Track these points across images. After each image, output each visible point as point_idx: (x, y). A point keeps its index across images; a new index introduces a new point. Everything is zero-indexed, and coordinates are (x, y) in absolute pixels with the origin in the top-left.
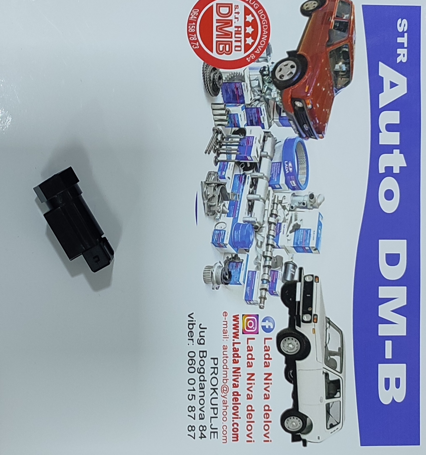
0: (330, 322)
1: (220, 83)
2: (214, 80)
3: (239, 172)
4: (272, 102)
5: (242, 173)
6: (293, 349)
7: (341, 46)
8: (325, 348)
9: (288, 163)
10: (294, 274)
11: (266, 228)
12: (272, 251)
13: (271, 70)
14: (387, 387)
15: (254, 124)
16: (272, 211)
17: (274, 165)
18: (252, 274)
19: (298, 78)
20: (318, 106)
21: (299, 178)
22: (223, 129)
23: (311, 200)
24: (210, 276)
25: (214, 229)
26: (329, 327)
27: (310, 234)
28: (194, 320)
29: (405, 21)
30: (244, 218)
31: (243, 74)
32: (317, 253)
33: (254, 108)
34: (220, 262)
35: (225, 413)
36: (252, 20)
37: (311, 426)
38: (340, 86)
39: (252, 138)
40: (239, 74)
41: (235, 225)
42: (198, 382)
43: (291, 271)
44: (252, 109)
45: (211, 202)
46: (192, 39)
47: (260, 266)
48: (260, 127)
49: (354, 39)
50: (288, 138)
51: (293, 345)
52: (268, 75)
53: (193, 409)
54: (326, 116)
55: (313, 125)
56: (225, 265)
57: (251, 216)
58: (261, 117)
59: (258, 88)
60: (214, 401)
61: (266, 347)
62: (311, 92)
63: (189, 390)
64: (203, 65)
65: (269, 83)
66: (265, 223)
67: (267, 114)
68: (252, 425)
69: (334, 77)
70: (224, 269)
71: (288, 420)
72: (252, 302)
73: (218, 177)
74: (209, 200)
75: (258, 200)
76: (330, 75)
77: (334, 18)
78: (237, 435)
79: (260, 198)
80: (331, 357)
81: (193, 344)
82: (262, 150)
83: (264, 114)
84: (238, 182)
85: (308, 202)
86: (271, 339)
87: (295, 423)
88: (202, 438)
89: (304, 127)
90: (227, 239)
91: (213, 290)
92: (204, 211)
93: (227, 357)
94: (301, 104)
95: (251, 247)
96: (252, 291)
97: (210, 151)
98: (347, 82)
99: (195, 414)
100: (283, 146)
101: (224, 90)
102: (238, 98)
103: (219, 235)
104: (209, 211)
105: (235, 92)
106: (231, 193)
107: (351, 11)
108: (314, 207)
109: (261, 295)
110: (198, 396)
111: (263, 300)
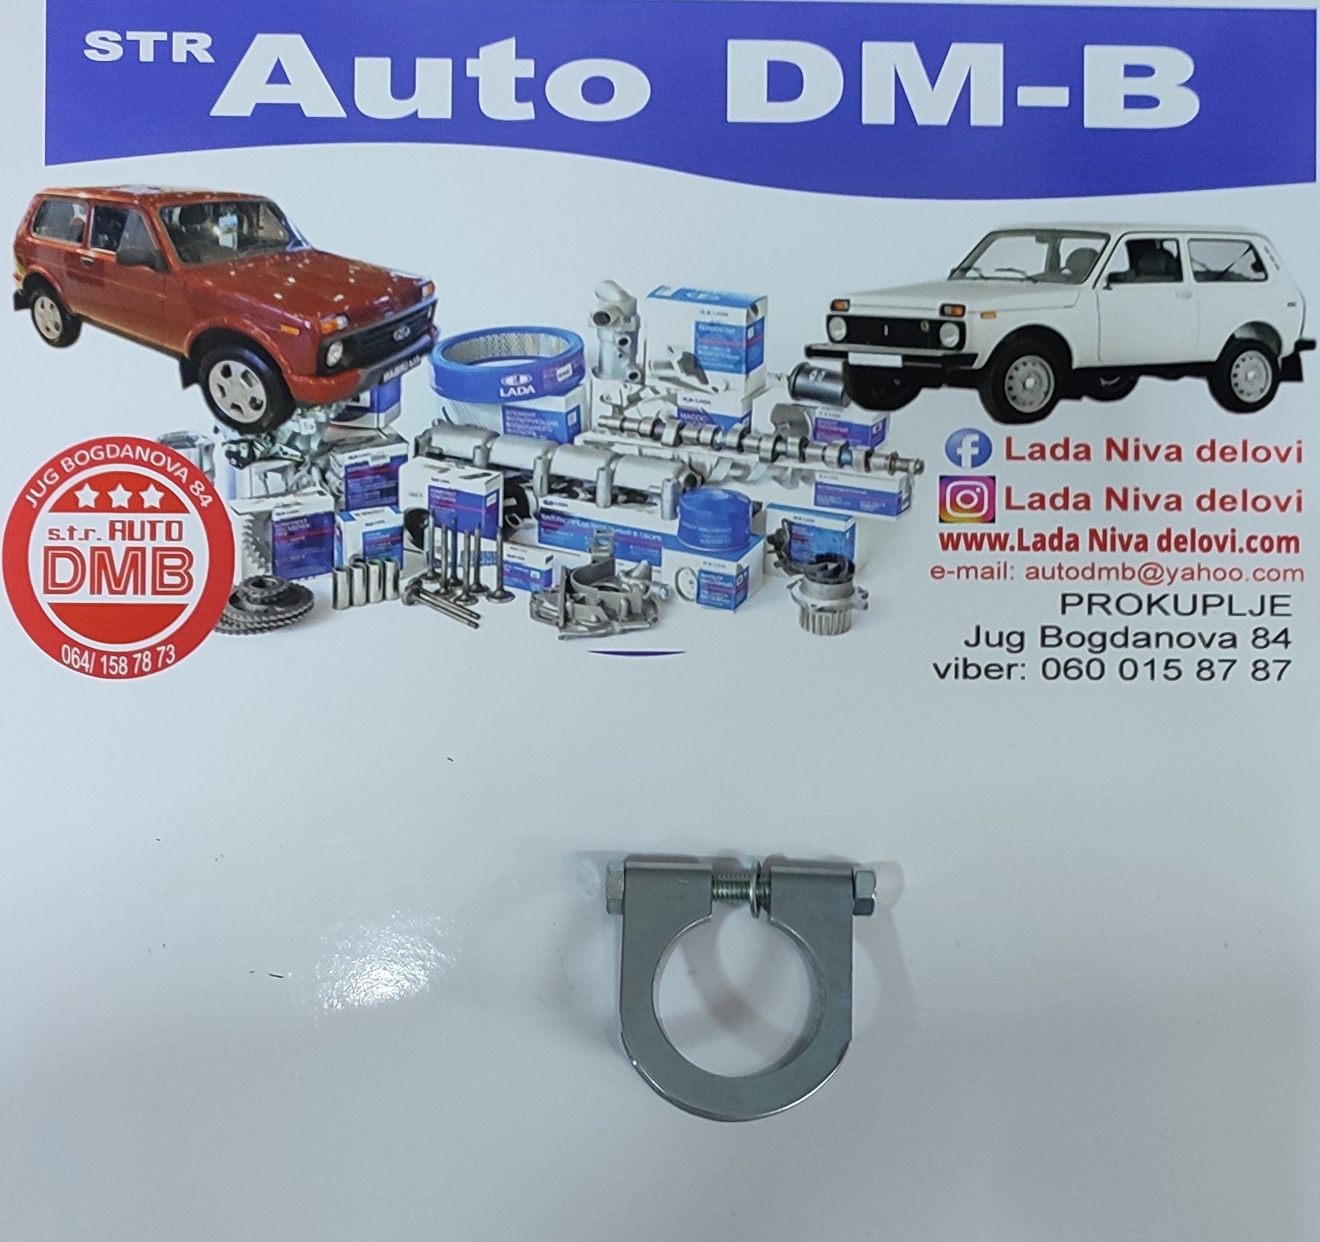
0: (965, 265)
1: (274, 583)
2: (267, 601)
3: (530, 531)
4: (331, 434)
5: (534, 521)
6: (1039, 377)
7: (165, 229)
8: (1039, 283)
9: (507, 389)
10: (823, 373)
12: (759, 437)
13: (236, 436)
15: (394, 485)
16: (643, 435)
17: (511, 428)
18: (825, 495)
19: (260, 357)
20: (340, 297)
21: (548, 356)
22: (409, 576)
23: (613, 319)
24: (830, 615)
25: (695, 604)
26: (976, 269)
27: (712, 324)
28: (953, 663)
30: (662, 517)
31: (249, 517)
32: (766, 303)
33: (347, 484)
34: (791, 587)
35: (1220, 574)
36: (93, 488)
37: (1257, 326)
38: (281, 233)
39: (432, 490)
40: (249, 528)
41: (687, 542)
42: (1131, 652)
43: (816, 379)
44: (350, 492)
45: (617, 613)
46: (147, 665)
47: (801, 470)
48: (403, 470)
49: (145, 191)
50: (435, 386)
51: (1029, 376)
52: (251, 444)
53: (1206, 665)
54: (370, 275)
55: (396, 312)
56: (799, 573)
57: (659, 496)
58: (372, 464)
59: (290, 472)
60: (1185, 606)
61: (1031, 456)
62: (300, 318)
63: (1153, 677)
64: (224, 631)
65: (273, 441)
66: (678, 457)
67: (364, 448)
68: (1254, 496)
69: (255, 251)
70: (811, 576)
71: (1241, 392)
72: (904, 496)
73: (545, 591)
74: (612, 616)
75: (611, 476)
76: (251, 261)
77: (85, 247)
78: (1280, 540)
79: (607, 469)
80: (1063, 264)
81: (1023, 665)
82: (469, 462)
83: (365, 455)
84: (561, 534)
85: (619, 329)
86: (1009, 441)
87: (1249, 371)
88: (1290, 639)
89: (400, 337)
90: (724, 566)
91: (869, 607)
92: (644, 634)
93: (1060, 568)
94: (333, 347)
95: (746, 498)
96: (873, 495)
97: (471, 613)
98: (270, 213)
99: (1221, 661)
100: (455, 402)
101: (295, 572)
102: (316, 533)
103: (711, 588)
104: (643, 616)
105: (301, 541)
106: (594, 554)
107: (64, 199)
108: (634, 312)
109: (884, 467)
110: (1171, 650)
111: (898, 464)
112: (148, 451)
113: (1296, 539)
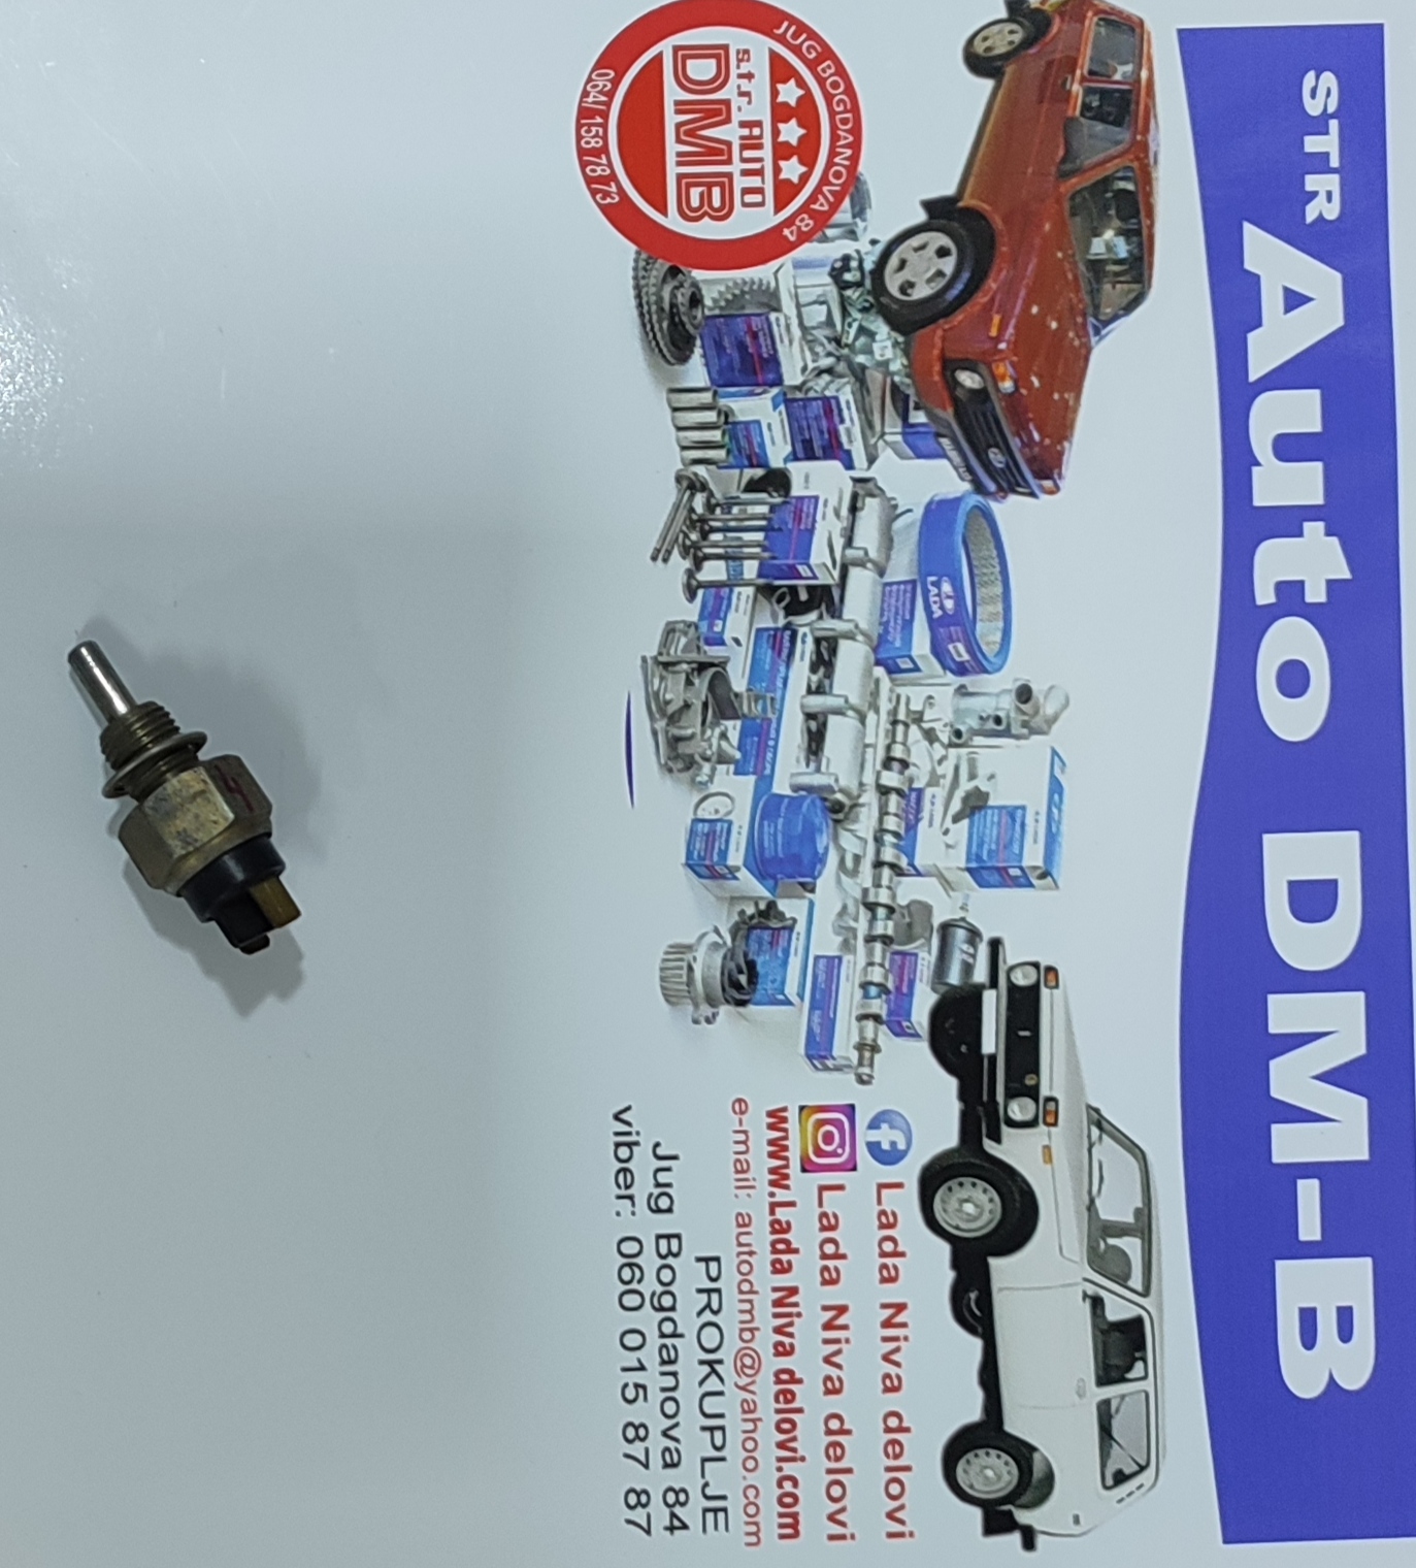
0: (1104, 1124)
1: (695, 317)
2: (675, 310)
3: (770, 620)
4: (875, 378)
5: (781, 622)
6: (977, 1219)
7: (1108, 173)
8: (1087, 1213)
9: (937, 584)
10: (971, 960)
11: (870, 809)
12: (893, 886)
13: (869, 265)
14: (1309, 1338)
15: (817, 455)
16: (889, 748)
17: (891, 592)
18: (827, 967)
19: (962, 292)
20: (1036, 382)
21: (978, 632)
22: (711, 477)
23: (1023, 707)
24: (685, 979)
25: (692, 817)
26: (1100, 1138)
27: (1023, 825)
28: (633, 1130)
29: (1329, 80)
30: (793, 775)
31: (773, 284)
32: (1050, 889)
33: (815, 399)
34: (717, 931)
35: (750, 1445)
36: (800, 100)
37: (1049, 1479)
38: (1108, 310)
39: (813, 500)
40: (761, 284)
41: (765, 805)
42: (654, 1341)
43: (963, 951)
44: (808, 404)
45: (677, 724)
46: (593, 171)
47: (855, 938)
48: (836, 465)
49: (1152, 147)
50: (937, 499)
51: (976, 1206)
52: (859, 284)
53: (642, 1432)
54: (1064, 418)
55: (1021, 451)
56: (734, 939)
57: (818, 770)
58: (841, 428)
59: (828, 332)
60: (711, 1405)
61: (883, 1213)
62: (1012, 335)
63: (625, 1369)
64: (636, 261)
65: (864, 310)
66: (865, 791)
67: (860, 418)
68: (845, 1482)
69: (1086, 280)
70: (730, 955)
71: (968, 1462)
72: (830, 1063)
73: (698, 638)
74: (673, 719)
75: (839, 712)
76: (1076, 278)
77: (1083, 79)
78: (795, 1516)
79: (847, 706)
80: (1112, 1241)
81: (633, 1213)
82: (849, 543)
83: (852, 420)
84: (768, 655)
85: (1013, 715)
86: (899, 1185)
87: (993, 1470)
88: (677, 1532)
89: (991, 456)
90: (737, 850)
91: (697, 1026)
92: (653, 758)
93: (751, 1253)
94: (977, 377)
95: (820, 874)
96: (829, 1025)
97: (669, 552)
98: (1132, 296)
99: (647, 1451)
100: (918, 524)
101: (709, 343)
102: (758, 367)
103: (711, 838)
104: (674, 755)
105: (747, 347)
106: (745, 695)
107: (1139, 53)
108: (1034, 731)
109: (862, 1037)
110: (658, 1389)
111: (867, 1054)
112: (846, 163)
113: (796, 1534)
